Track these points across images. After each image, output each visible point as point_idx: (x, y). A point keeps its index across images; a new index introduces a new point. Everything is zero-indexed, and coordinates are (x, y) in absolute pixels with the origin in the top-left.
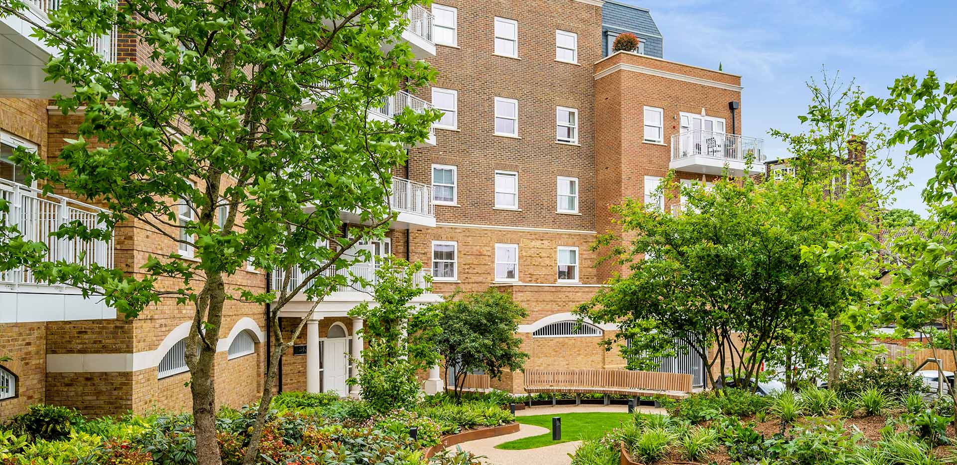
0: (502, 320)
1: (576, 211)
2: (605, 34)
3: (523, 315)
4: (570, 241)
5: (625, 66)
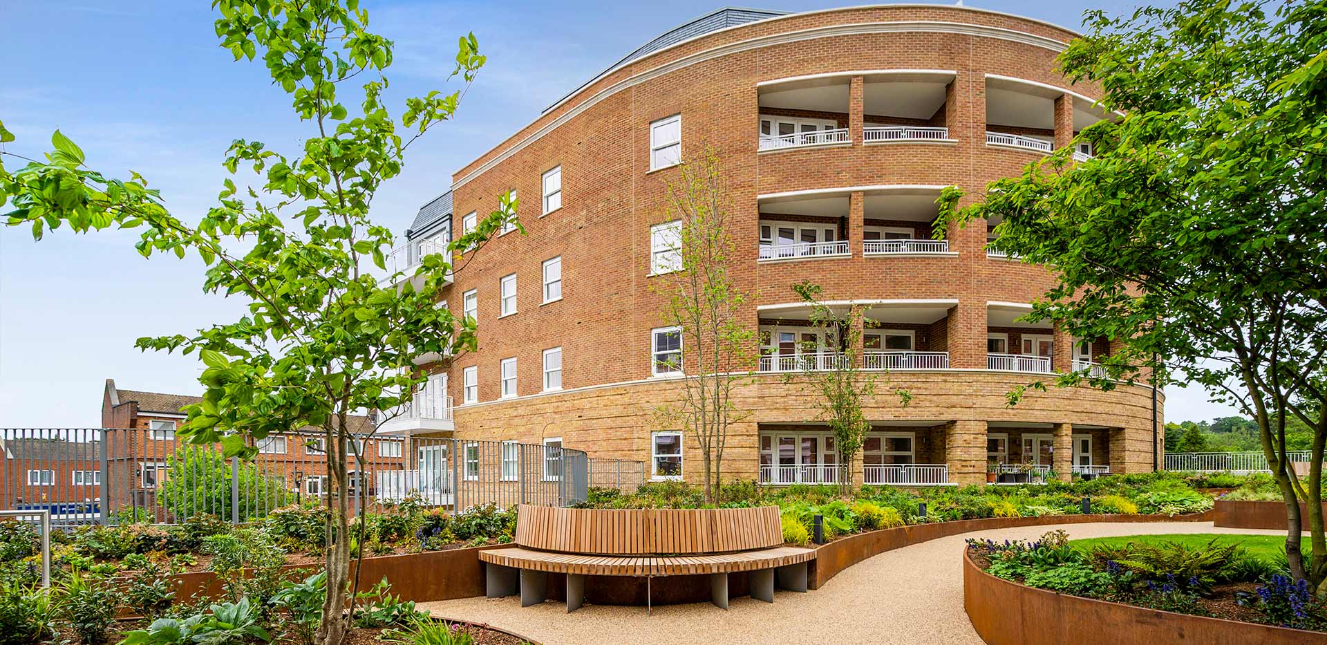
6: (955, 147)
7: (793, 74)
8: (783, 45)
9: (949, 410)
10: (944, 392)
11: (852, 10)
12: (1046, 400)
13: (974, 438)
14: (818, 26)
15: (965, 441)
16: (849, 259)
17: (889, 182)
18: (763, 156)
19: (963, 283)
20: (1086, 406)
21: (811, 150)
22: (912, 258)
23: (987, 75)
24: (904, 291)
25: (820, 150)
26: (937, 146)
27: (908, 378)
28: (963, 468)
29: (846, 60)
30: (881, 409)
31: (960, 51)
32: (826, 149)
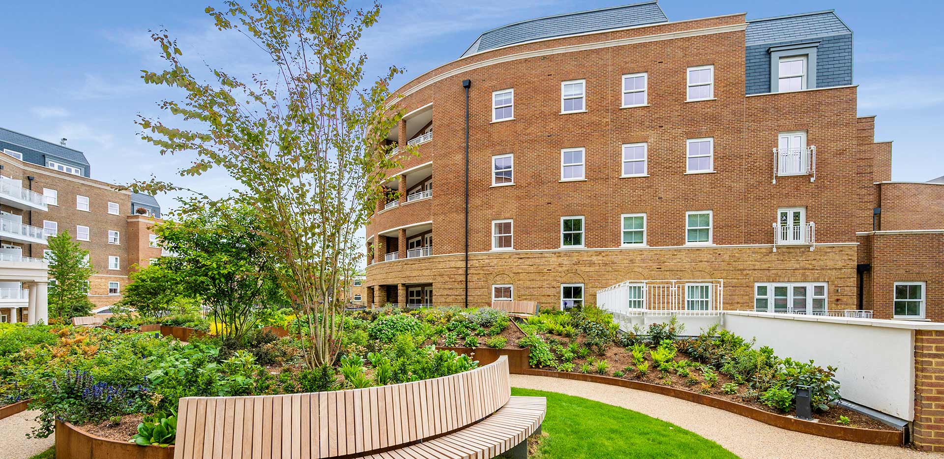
0: (86, 308)
1: (118, 269)
2: (133, 205)
3: (95, 306)
4: (115, 280)
5: (140, 220)
12: (392, 273)
20: (408, 274)
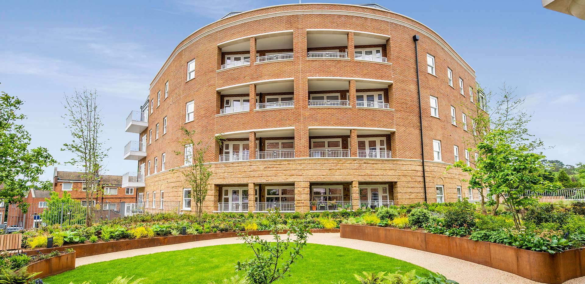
6: (293, 61)
7: (230, 39)
8: (226, 29)
9: (291, 177)
10: (288, 169)
11: (250, 12)
12: (342, 170)
13: (303, 190)
14: (238, 20)
15: (298, 191)
16: (248, 113)
17: (264, 79)
18: (219, 73)
19: (297, 119)
20: (367, 172)
21: (235, 69)
22: (274, 110)
23: (307, 30)
24: (270, 125)
25: (238, 68)
26: (284, 62)
27: (272, 163)
28: (298, 204)
29: (248, 31)
30: (260, 178)
31: (295, 22)
32: (240, 68)
